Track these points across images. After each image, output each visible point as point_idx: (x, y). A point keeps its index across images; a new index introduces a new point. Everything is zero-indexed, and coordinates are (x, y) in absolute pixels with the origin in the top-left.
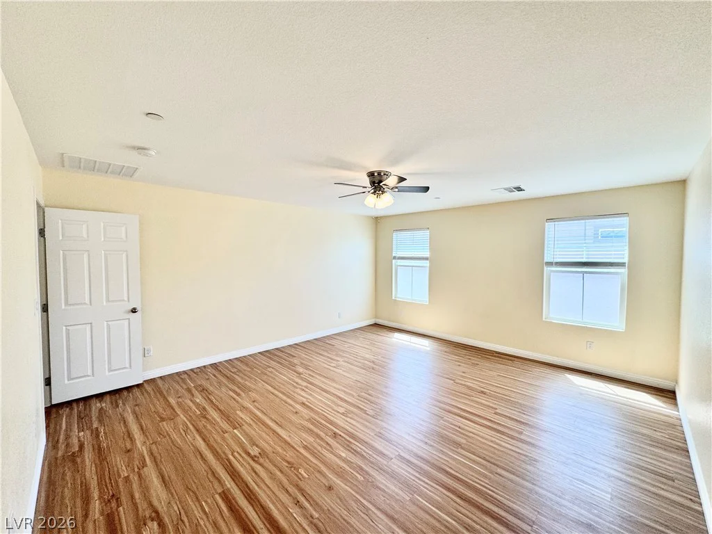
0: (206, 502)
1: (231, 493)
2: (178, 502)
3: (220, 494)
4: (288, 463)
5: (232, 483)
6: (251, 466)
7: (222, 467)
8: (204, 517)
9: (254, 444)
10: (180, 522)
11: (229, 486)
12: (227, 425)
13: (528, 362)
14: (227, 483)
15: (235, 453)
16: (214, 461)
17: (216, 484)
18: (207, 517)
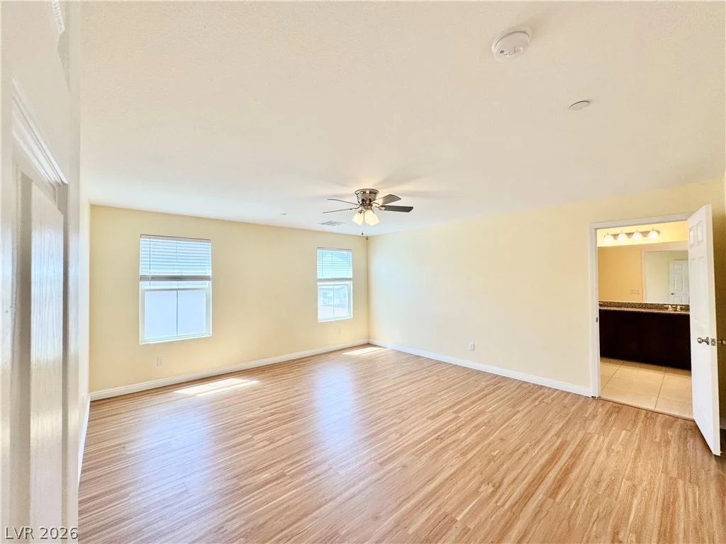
0: (569, 506)
1: (547, 491)
2: (589, 530)
3: (554, 499)
4: (489, 462)
5: (537, 493)
6: (509, 486)
7: (524, 509)
8: (581, 502)
9: (477, 491)
10: (600, 517)
11: (541, 495)
12: (450, 532)
13: (322, 356)
14: (540, 498)
15: (499, 504)
16: (521, 520)
17: (546, 507)
18: (579, 499)
